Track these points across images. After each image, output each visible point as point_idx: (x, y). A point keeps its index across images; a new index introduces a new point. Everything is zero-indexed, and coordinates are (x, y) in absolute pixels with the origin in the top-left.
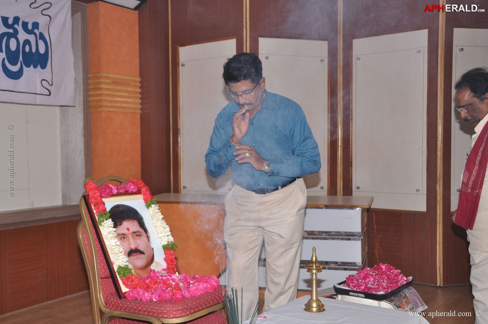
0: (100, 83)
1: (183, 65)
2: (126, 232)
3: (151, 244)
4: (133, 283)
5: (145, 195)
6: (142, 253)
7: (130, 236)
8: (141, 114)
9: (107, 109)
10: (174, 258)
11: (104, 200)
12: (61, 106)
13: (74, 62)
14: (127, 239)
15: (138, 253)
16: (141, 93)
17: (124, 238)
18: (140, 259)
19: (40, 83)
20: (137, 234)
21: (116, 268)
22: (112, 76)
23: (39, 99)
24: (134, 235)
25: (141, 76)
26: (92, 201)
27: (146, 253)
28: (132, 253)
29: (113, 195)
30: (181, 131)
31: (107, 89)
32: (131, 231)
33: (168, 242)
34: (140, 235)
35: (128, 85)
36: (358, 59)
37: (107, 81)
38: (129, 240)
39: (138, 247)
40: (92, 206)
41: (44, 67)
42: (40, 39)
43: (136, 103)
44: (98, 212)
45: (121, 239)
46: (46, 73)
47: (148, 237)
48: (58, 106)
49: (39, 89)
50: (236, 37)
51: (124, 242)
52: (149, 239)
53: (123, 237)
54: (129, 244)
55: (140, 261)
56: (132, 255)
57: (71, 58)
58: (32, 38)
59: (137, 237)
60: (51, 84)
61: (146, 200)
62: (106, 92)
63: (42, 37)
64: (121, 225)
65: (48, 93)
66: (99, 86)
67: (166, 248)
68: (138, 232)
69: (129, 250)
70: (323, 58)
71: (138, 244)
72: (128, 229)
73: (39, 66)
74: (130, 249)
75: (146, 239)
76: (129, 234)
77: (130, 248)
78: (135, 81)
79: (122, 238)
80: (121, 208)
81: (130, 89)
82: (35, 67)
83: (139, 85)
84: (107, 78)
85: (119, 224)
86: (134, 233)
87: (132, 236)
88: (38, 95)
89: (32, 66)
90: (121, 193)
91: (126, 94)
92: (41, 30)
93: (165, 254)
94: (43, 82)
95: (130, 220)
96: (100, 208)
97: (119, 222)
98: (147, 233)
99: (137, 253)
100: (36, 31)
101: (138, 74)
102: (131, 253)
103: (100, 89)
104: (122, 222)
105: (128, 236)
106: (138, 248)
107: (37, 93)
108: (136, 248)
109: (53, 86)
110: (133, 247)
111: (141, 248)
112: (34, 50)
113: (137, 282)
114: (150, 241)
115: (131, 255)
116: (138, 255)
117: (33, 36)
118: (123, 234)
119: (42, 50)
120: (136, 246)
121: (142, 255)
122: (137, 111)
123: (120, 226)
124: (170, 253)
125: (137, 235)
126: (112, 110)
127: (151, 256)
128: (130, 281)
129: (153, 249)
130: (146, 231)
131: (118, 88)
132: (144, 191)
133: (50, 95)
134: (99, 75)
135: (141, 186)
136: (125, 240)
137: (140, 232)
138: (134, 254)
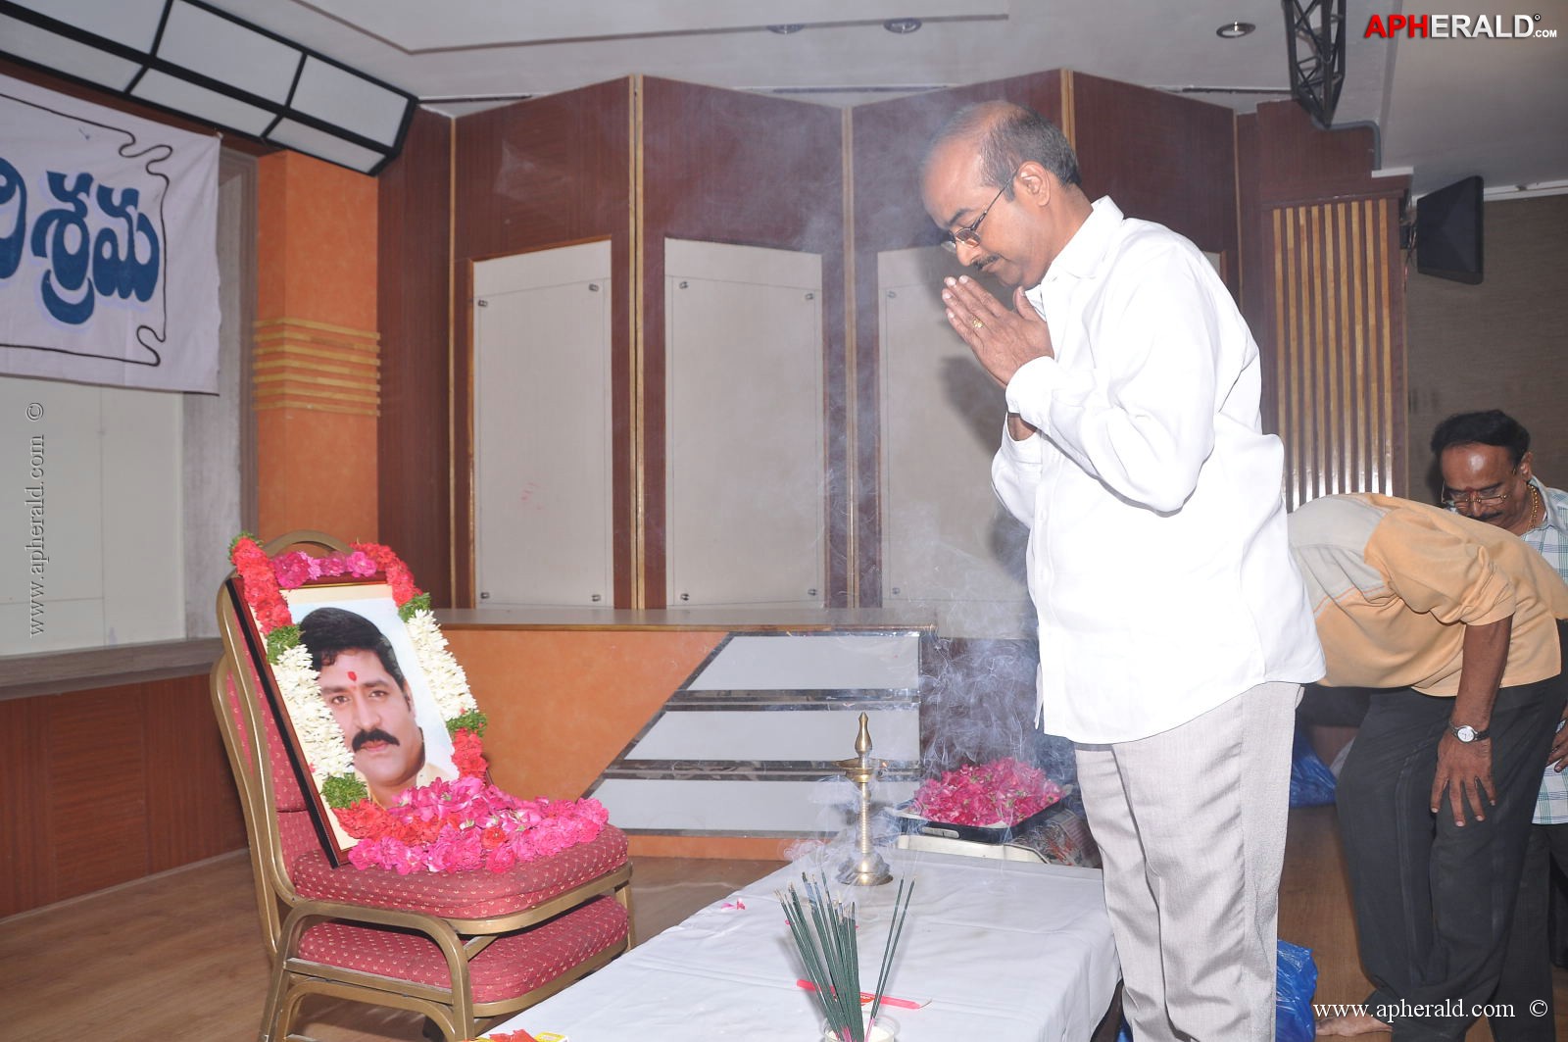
0: (281, 341)
1: (482, 304)
2: (346, 682)
3: (414, 716)
4: (371, 823)
5: (396, 584)
6: (391, 740)
7: (358, 695)
8: (380, 420)
9: (297, 404)
10: (478, 755)
11: (284, 593)
12: (186, 393)
13: (220, 289)
14: (351, 701)
15: (382, 742)
16: (380, 369)
17: (341, 699)
18: (386, 756)
19: (135, 333)
20: (376, 689)
21: (319, 782)
22: (310, 324)
23: (131, 375)
24: (369, 692)
25: (381, 329)
26: (252, 596)
27: (401, 742)
28: (364, 742)
29: (309, 583)
30: (476, 459)
31: (297, 356)
32: (361, 680)
33: (463, 711)
34: (385, 693)
35: (349, 349)
36: (892, 295)
37: (300, 336)
38: (355, 704)
39: (380, 724)
40: (252, 610)
41: (145, 295)
42: (139, 229)
43: (368, 392)
44: (267, 626)
45: (332, 701)
46: (149, 311)
47: (407, 699)
48: (179, 392)
49: (133, 350)
50: (610, 236)
51: (341, 709)
52: (410, 702)
53: (338, 698)
54: (356, 717)
55: (387, 762)
56: (364, 748)
57: (212, 279)
58: (119, 226)
59: (377, 699)
60: (161, 338)
61: (399, 599)
62: (296, 364)
63: (144, 224)
64: (331, 663)
65: (153, 360)
66: (279, 349)
67: (459, 729)
68: (380, 683)
69: (355, 732)
70: (812, 292)
71: (380, 716)
72: (352, 676)
73: (133, 293)
74: (359, 731)
75: (402, 704)
76: (355, 688)
77: (358, 727)
78: (367, 341)
79: (337, 701)
80: (332, 618)
81: (354, 358)
82: (124, 295)
83: (377, 349)
84: (298, 328)
85: (327, 661)
86: (368, 686)
87: (364, 695)
88: (127, 365)
89: (116, 293)
90: (332, 576)
91: (346, 371)
92: (142, 208)
93: (455, 744)
94: (143, 332)
95: (356, 653)
96: (275, 614)
97: (327, 655)
98: (405, 687)
99: (379, 740)
100: (130, 209)
101: (374, 325)
102: (362, 740)
103: (282, 355)
104: (336, 656)
105: (353, 696)
106: (380, 728)
107: (127, 358)
108: (374, 726)
109: (164, 344)
110: (367, 724)
111: (389, 728)
112: (123, 255)
113: (380, 821)
114: (412, 708)
115: (363, 745)
116: (380, 748)
117: (123, 221)
118: (339, 690)
119: (143, 255)
120: (376, 720)
121: (391, 748)
122: (370, 412)
123: (331, 667)
124: (469, 742)
125: (378, 693)
126: (309, 406)
127: (416, 751)
128: (361, 818)
129: (420, 729)
130: (401, 682)
131: (327, 354)
132: (395, 574)
133: (157, 364)
134: (279, 322)
135: (387, 561)
136: (345, 703)
137: (386, 685)
138: (370, 743)
